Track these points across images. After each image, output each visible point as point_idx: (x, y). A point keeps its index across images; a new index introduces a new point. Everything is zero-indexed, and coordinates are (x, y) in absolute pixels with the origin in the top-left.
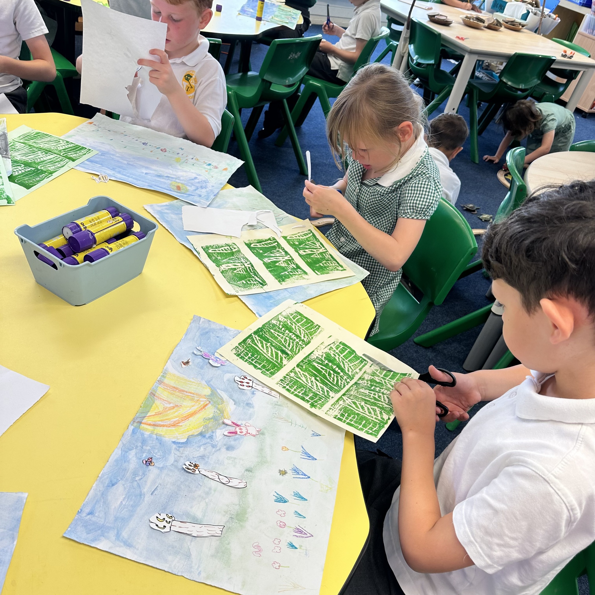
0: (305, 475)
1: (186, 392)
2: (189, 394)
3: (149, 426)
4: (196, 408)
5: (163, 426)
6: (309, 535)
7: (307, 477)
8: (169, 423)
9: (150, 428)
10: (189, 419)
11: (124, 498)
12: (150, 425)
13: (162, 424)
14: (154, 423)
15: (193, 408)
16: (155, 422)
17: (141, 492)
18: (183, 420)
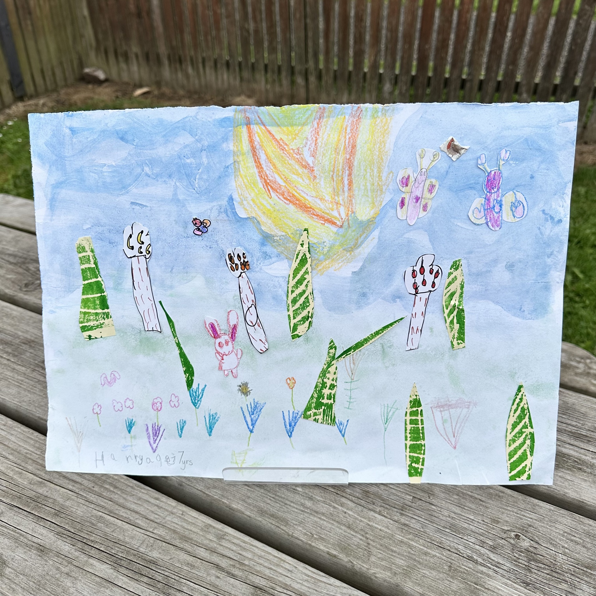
0: (253, 425)
1: (350, 175)
2: (346, 182)
3: (247, 142)
4: (320, 206)
5: (259, 165)
6: (154, 446)
7: (251, 427)
8: (268, 173)
9: (245, 146)
10: (291, 205)
11: (112, 166)
12: (251, 141)
13: (263, 162)
14: (258, 147)
15: (319, 202)
16: (261, 146)
17: (130, 185)
18: (283, 195)
